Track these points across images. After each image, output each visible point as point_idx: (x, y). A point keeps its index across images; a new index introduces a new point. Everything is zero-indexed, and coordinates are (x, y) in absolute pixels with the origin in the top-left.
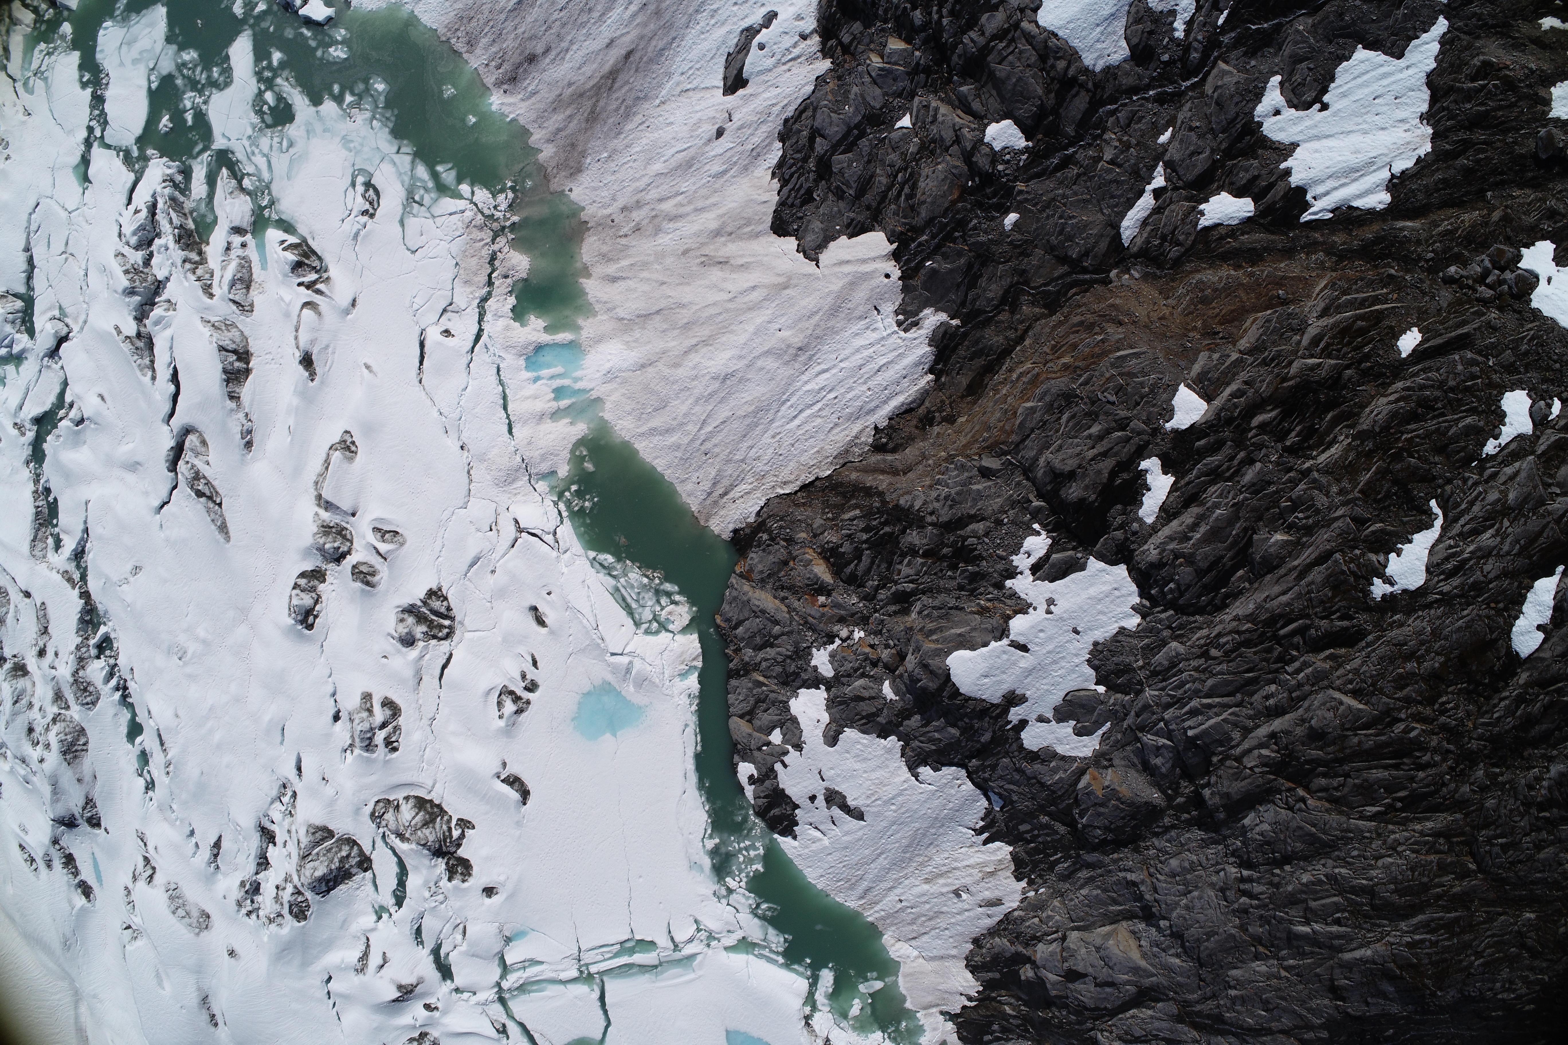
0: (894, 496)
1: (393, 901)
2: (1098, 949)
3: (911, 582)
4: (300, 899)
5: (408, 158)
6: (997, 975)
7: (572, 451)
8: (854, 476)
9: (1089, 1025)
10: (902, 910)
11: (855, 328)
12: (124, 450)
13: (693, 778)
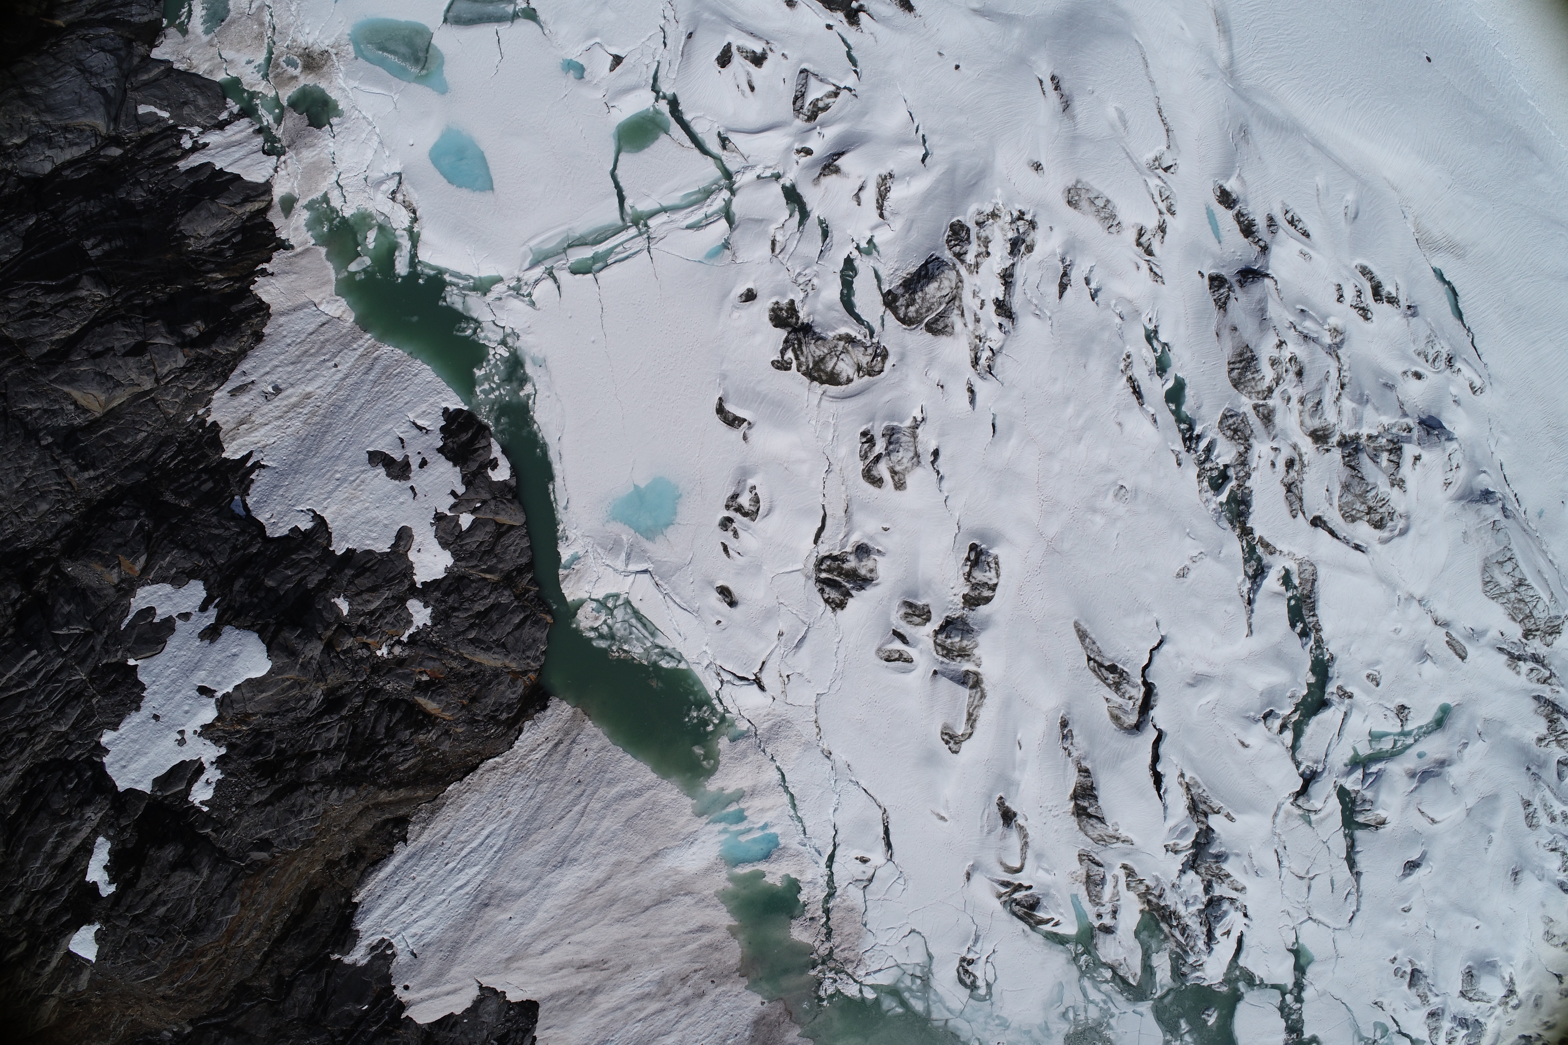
0: (364, 793)
1: (857, 263)
2: (118, 384)
3: (324, 725)
4: (957, 249)
5: (934, 1016)
6: (234, 309)
7: (717, 763)
8: (420, 793)
9: (118, 300)
10: (335, 355)
11: (434, 933)
12: (1211, 695)
13: (552, 455)
